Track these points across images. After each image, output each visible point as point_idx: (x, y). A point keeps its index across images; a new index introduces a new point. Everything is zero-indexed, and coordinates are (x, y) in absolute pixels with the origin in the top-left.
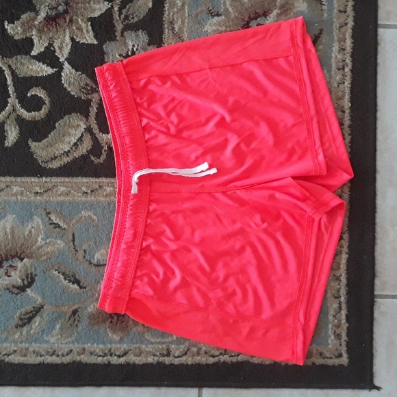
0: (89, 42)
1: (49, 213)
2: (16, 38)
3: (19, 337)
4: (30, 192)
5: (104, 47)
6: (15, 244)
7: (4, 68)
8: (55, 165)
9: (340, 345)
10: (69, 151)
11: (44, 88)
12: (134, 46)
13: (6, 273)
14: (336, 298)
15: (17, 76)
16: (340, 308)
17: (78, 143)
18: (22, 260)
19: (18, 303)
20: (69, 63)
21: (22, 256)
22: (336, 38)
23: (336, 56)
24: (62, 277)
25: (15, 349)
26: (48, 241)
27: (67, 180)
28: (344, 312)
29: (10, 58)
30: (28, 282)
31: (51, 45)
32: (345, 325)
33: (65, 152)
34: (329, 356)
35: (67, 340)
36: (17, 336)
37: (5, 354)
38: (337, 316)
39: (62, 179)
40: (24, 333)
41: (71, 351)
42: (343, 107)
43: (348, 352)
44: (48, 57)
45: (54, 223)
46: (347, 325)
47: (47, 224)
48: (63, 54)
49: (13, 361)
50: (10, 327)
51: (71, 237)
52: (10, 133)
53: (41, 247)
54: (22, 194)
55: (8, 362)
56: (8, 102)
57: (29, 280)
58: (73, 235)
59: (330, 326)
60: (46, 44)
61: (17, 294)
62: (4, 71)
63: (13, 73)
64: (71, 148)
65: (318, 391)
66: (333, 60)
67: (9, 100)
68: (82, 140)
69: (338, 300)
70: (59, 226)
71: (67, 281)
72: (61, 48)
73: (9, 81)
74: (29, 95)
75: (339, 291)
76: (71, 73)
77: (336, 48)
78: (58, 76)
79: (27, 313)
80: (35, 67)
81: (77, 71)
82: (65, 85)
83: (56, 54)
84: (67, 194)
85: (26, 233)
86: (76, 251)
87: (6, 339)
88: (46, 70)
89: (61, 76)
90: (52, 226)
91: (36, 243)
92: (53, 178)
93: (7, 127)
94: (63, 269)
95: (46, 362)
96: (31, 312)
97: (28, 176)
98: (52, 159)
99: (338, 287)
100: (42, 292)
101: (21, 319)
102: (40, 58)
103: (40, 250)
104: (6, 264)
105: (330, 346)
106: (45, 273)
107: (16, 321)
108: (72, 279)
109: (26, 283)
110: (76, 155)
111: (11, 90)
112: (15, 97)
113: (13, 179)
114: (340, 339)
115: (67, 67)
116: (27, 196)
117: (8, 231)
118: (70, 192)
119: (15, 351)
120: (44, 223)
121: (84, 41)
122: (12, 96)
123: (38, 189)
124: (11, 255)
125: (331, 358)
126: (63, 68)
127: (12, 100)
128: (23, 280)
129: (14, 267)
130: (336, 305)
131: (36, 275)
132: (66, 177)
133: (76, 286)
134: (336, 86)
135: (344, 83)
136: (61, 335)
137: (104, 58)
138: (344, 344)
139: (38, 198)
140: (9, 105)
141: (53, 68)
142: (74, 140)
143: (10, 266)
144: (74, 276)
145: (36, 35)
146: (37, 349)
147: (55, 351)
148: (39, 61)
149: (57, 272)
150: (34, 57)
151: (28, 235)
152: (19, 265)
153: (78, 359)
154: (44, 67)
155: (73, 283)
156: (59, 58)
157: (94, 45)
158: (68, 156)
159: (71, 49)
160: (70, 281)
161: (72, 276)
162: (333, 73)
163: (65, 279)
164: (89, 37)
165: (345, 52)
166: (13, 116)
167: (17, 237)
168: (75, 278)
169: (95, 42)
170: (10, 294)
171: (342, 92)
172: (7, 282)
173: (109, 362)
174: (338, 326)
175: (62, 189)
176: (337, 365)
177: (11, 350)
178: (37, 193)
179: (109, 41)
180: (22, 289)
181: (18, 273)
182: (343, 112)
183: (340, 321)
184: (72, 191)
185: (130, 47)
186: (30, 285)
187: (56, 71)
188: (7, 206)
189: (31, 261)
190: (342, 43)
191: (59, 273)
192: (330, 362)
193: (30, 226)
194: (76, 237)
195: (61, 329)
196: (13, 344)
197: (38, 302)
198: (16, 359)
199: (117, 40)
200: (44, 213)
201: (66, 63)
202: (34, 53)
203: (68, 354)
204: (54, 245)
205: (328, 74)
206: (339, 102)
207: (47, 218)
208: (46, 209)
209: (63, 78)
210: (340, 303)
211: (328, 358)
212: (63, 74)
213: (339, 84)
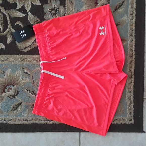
0: (38, 4)
1: (24, 68)
2: (11, 3)
3: (13, 114)
4: (17, 61)
5: (44, 6)
6: (11, 80)
7: (6, 14)
8: (26, 50)
9: (131, 116)
10: (31, 45)
11: (21, 22)
12: (55, 6)
13: (8, 91)
14: (130, 99)
15: (11, 17)
17: (34, 42)
18: (14, 86)
19: (13, 102)
20: (30, 12)
21: (14, 84)
22: (130, 3)
23: (130, 10)
24: (29, 92)
25: (12, 119)
26: (23, 79)
27: (30, 56)
28: (132, 104)
29: (8, 10)
30: (16, 94)
31: (24, 5)
33: (29, 46)
34: (127, 120)
35: (31, 115)
36: (12, 114)
37: (8, 121)
38: (130, 106)
39: (28, 56)
40: (15, 113)
41: (32, 119)
42: (133, 29)
43: (134, 119)
44: (23, 10)
46: (134, 109)
48: (28, 9)
49: (11, 123)
50: (9, 110)
51: (32, 77)
52: (9, 38)
53: (21, 81)
54: (13, 61)
55: (9, 124)
56: (8, 27)
57: (17, 93)
58: (33, 76)
59: (127, 109)
60: (22, 5)
61: (12, 98)
62: (6, 15)
63: (10, 16)
64: (32, 44)
65: (123, 133)
66: (129, 11)
67: (8, 26)
68: (35, 41)
70: (27, 73)
72: (27, 7)
73: (8, 19)
74: (16, 24)
75: (130, 97)
76: (31, 16)
77: (130, 7)
78: (26, 17)
79: (16, 105)
80: (18, 14)
81: (33, 15)
82: (29, 21)
83: (26, 9)
84: (30, 61)
85: (15, 76)
86: (34, 82)
87: (8, 115)
88: (22, 15)
89: (27, 17)
90: (25, 73)
91: (19, 80)
92: (25, 55)
93: (7, 36)
94: (29, 89)
95: (23, 124)
96: (17, 105)
97: (16, 55)
98: (25, 48)
99: (130, 95)
100: (21, 98)
101: (14, 108)
102: (20, 10)
103: (21, 82)
104: (8, 87)
105: (127, 117)
106: (22, 90)
107: (12, 108)
108: (33, 93)
109: (15, 94)
110: (34, 47)
111: (9, 22)
112: (10, 25)
113: (10, 56)
114: (131, 114)
115: (30, 14)
116: (15, 62)
117: (9, 75)
118: (31, 61)
119: (11, 120)
120: (22, 72)
121: (36, 4)
122: (9, 25)
123: (19, 60)
124: (10, 84)
125: (128, 121)
126: (28, 14)
127: (9, 26)
128: (14, 93)
129: (11, 88)
130: (129, 102)
131: (19, 91)
132: (30, 55)
133: (34, 95)
134: (130, 21)
135: (133, 20)
136: (29, 113)
137: (43, 10)
138: (132, 116)
139: (20, 63)
140: (8, 28)
141: (24, 14)
142: (33, 41)
143: (10, 88)
144: (33, 91)
145: (18, 2)
146: (19, 118)
147: (26, 119)
148: (19, 12)
149: (27, 90)
150: (17, 10)
151: (16, 77)
152: (13, 88)
153: (35, 122)
154: (21, 14)
155: (33, 94)
156: (26, 11)
157: (40, 5)
158: (30, 47)
159: (31, 7)
160: (32, 93)
162: (129, 16)
163: (30, 93)
164: (38, 2)
165: (133, 8)
166: (10, 32)
167: (12, 77)
168: (34, 93)
169: (40, 4)
170: (9, 98)
171: (132, 23)
172: (8, 94)
173: (46, 123)
174: (130, 110)
175: (29, 59)
176: (130, 124)
177: (10, 119)
178: (19, 61)
179: (46, 4)
180: (14, 96)
181: (12, 90)
182: (133, 30)
183: (131, 108)
184: (32, 60)
185: (53, 6)
186: (17, 95)
187: (25, 15)
188: (8, 66)
189: (17, 86)
190: (132, 5)
191: (28, 90)
192: (127, 123)
193: (16, 73)
194: (34, 77)
195: (28, 111)
196: (11, 117)
197: (20, 101)
198: (12, 122)
199: (48, 4)
200: (22, 69)
201: (29, 12)
202: (17, 8)
203: (31, 120)
204: (25, 80)
205: (127, 16)
206: (131, 27)
207: (23, 70)
208: (22, 67)
209: (28, 18)
210: (131, 101)
211: (127, 121)
212: (28, 16)
213: (131, 20)
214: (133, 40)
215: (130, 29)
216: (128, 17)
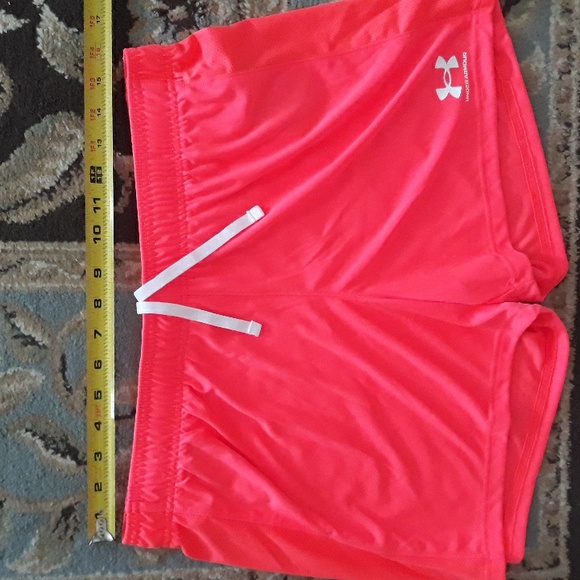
1: (12, 315)
8: (24, 216)
9: (557, 544)
10: (52, 188)
14: (552, 462)
16: (558, 480)
17: (72, 173)
20: (52, 9)
23: (557, 23)
24: (40, 443)
26: (9, 372)
27: (49, 246)
28: (564, 487)
32: (564, 508)
33: (44, 190)
34: (537, 566)
35: (53, 567)
38: (553, 494)
39: (39, 246)
42: (568, 116)
43: (570, 556)
45: (23, 336)
46: (569, 508)
47: (8, 337)
51: (58, 363)
58: (63, 358)
59: (541, 513)
64: (58, 183)
66: (552, 28)
68: (79, 167)
69: (554, 466)
70: (33, 342)
71: (51, 451)
75: (556, 449)
76: (56, 30)
77: (556, 7)
78: (27, 35)
81: (69, 25)
82: (45, 55)
84: (50, 276)
86: (70, 390)
88: (4, 22)
89: (35, 35)
90: (19, 342)
92: (21, 243)
94: (42, 427)
98: (17, 205)
99: (556, 442)
105: (541, 548)
106: (4, 436)
108: (62, 447)
110: (69, 196)
114: (557, 535)
115: (48, 16)
118: (55, 272)
125: (542, 568)
126: (40, 19)
130: (551, 476)
132: (46, 240)
133: (69, 462)
134: (558, 77)
135: (569, 72)
136: (41, 558)
138: (563, 542)
141: (18, 17)
142: (63, 167)
144: (64, 440)
149: (29, 434)
154: (1, 15)
155: (64, 455)
158: (50, 198)
160: (57, 451)
161: (62, 441)
162: (551, 52)
163: (47, 447)
165: (573, 15)
168: (68, 445)
171: (567, 88)
174: (555, 512)
175: (40, 265)
182: (569, 125)
183: (557, 502)
184: (60, 271)
187: (25, 25)
191: (34, 435)
192: (540, 576)
194: (68, 362)
195: (40, 546)
201: (47, 10)
204: (22, 379)
205: (543, 55)
206: (562, 106)
207: (9, 326)
208: (5, 307)
209: (39, 40)
210: (558, 471)
211: (536, 569)
212: (39, 31)
213: (562, 73)
214: (569, 175)
215: (559, 118)
216: (547, 56)
